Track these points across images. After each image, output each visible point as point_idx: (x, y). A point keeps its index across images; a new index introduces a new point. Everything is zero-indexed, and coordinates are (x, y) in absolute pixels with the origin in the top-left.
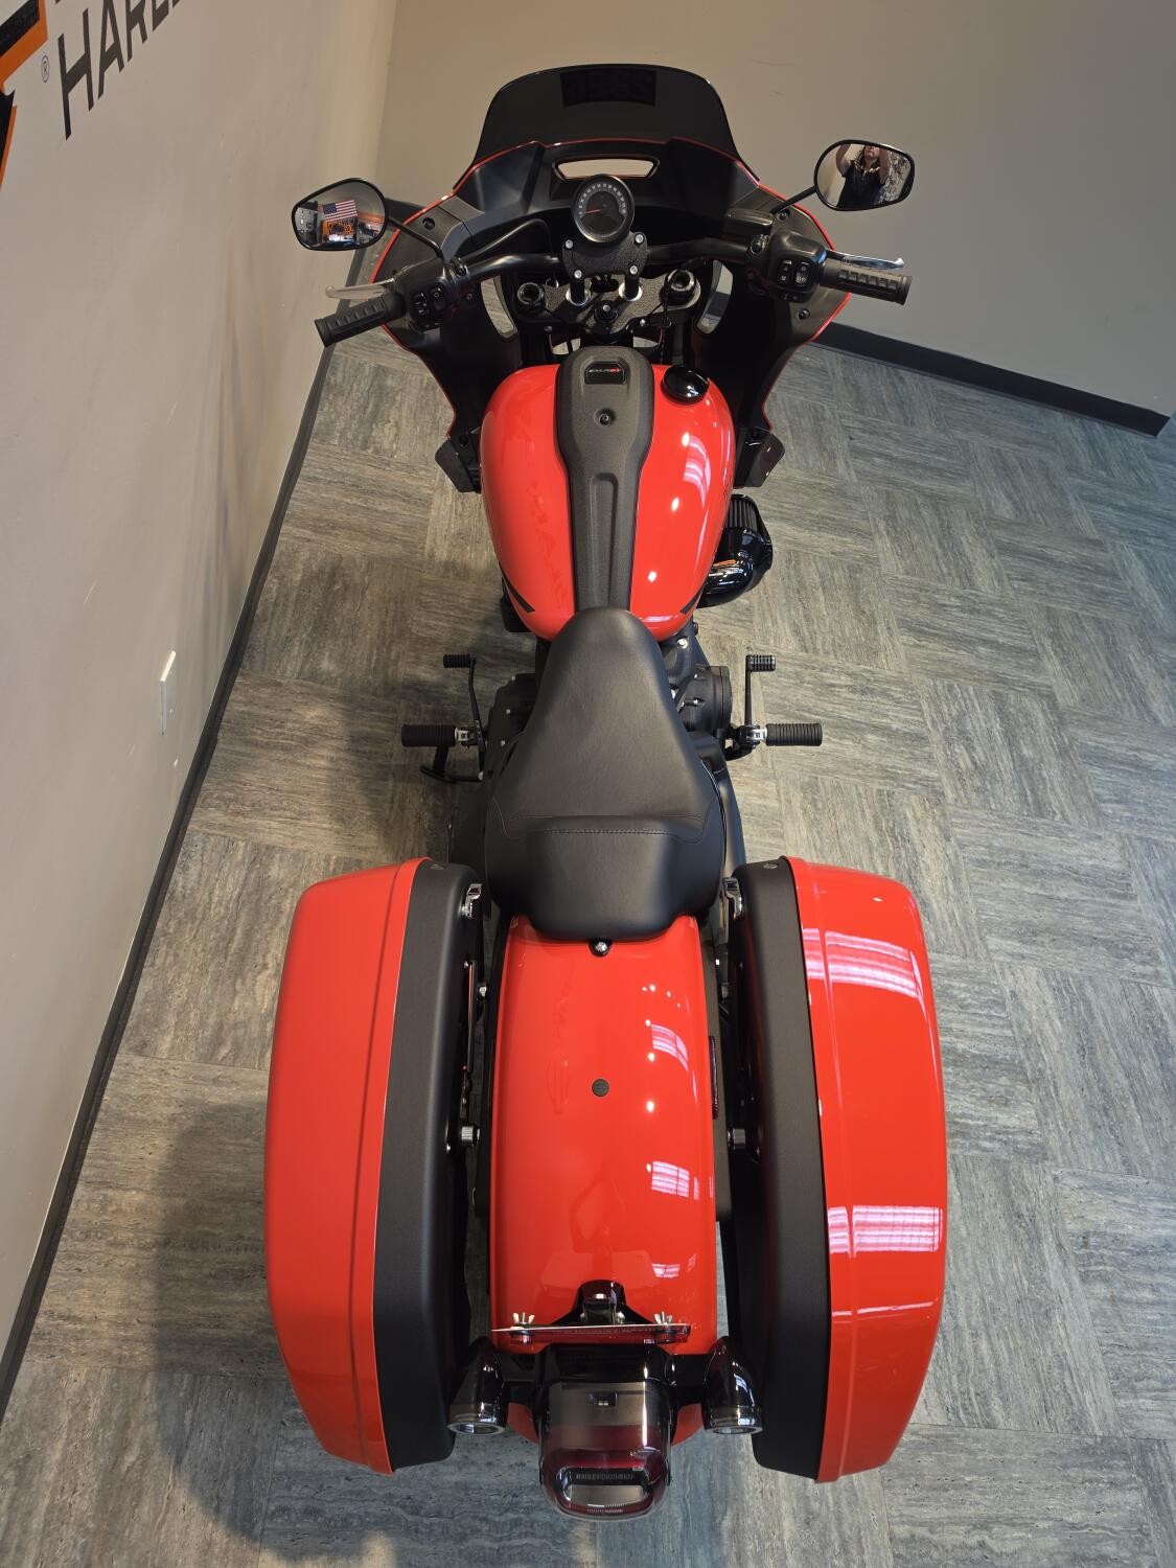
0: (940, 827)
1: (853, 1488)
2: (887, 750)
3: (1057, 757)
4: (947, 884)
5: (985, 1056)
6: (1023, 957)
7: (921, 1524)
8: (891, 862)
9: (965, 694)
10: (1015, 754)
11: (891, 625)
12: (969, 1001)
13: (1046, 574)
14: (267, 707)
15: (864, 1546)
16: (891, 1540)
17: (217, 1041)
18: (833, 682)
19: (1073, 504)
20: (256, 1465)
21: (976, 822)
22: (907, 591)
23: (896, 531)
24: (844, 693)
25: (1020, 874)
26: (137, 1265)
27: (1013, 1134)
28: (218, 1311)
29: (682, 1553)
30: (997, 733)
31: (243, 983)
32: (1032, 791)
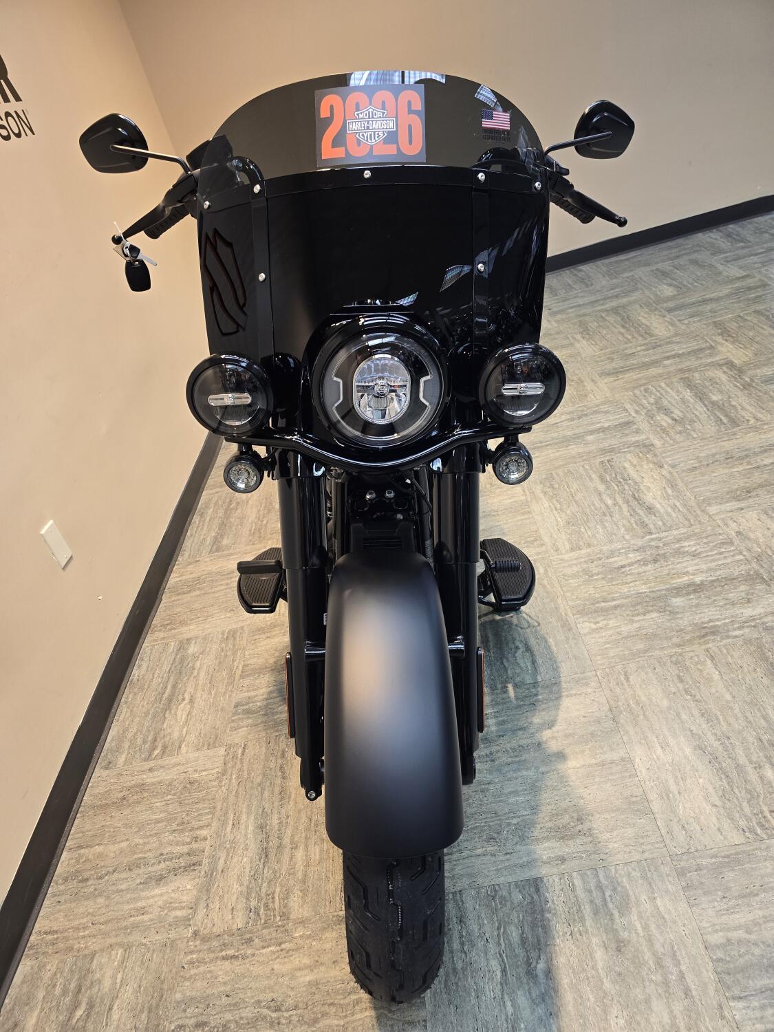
0: (654, 463)
1: (659, 913)
2: (603, 439)
3: (742, 390)
4: (666, 492)
5: (722, 578)
6: (742, 509)
7: (736, 928)
8: (617, 496)
9: (659, 389)
10: (706, 402)
11: (594, 378)
12: (700, 550)
13: (709, 307)
14: (191, 574)
15: (680, 958)
16: (706, 948)
17: (154, 748)
18: (556, 422)
19: (721, 268)
20: (163, 999)
21: (683, 449)
22: (603, 358)
23: (588, 334)
24: (565, 424)
25: (727, 464)
26: (95, 890)
27: (760, 619)
28: (144, 904)
29: (503, 998)
30: (689, 398)
31: (170, 713)
32: (726, 416)
